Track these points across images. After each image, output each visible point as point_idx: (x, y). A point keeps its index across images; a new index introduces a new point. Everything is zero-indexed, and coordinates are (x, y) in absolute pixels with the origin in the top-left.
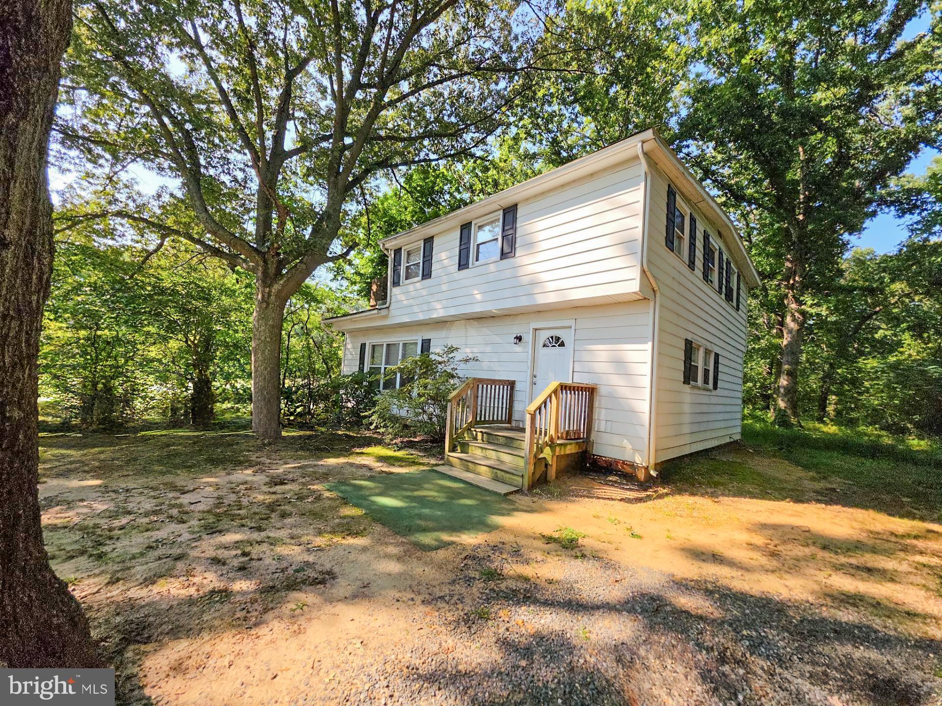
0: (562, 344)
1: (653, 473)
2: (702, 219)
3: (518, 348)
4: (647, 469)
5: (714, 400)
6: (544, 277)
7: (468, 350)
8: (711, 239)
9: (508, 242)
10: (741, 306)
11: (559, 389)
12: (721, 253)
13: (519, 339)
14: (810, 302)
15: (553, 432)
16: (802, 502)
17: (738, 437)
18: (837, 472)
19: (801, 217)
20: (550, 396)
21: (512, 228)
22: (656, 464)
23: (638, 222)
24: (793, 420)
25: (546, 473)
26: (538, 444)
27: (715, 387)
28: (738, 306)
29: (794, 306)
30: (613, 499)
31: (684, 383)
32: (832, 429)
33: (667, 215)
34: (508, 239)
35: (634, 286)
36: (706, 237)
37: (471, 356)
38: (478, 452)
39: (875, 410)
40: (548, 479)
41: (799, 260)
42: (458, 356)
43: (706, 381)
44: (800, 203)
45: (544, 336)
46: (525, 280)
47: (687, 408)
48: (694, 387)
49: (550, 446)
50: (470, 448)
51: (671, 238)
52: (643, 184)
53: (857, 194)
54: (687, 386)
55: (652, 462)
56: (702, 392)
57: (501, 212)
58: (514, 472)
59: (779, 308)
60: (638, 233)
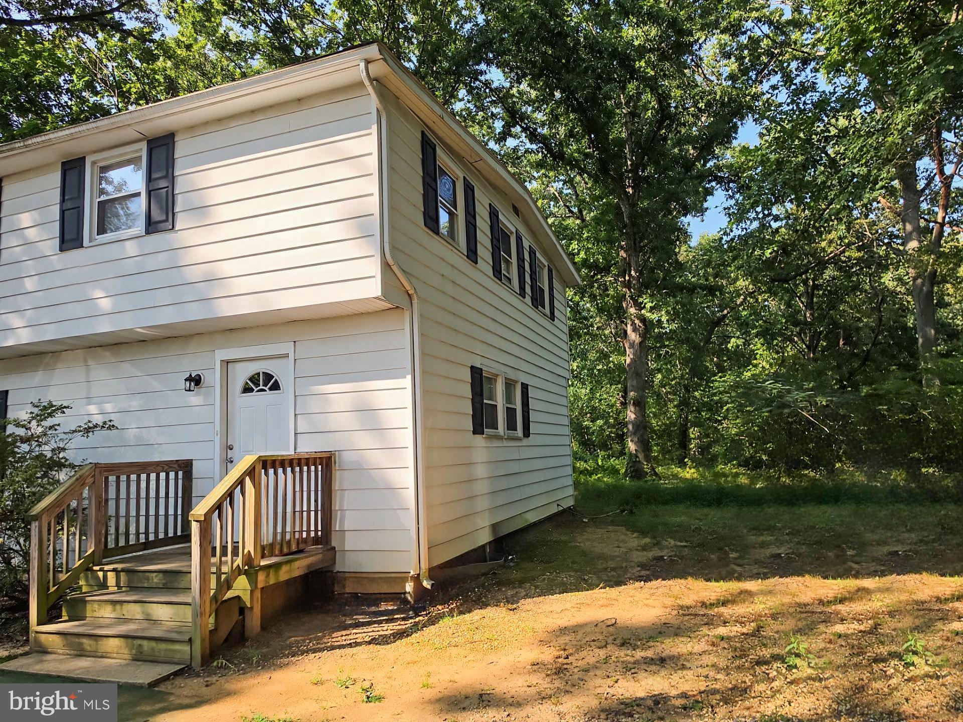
0: (276, 387)
1: (427, 584)
2: (485, 187)
3: (195, 398)
4: (417, 579)
5: (526, 453)
6: (227, 269)
7: (93, 409)
8: (501, 217)
9: (159, 202)
10: (556, 313)
11: (259, 467)
12: (519, 239)
13: (196, 381)
14: (649, 305)
15: (250, 547)
16: (618, 583)
17: (570, 503)
18: (672, 532)
19: (630, 190)
20: (240, 482)
21: (166, 177)
22: (431, 570)
23: (372, 185)
24: (646, 467)
25: (242, 624)
26: (219, 574)
27: (527, 433)
28: (552, 313)
29: (632, 310)
30: (357, 644)
31: (474, 433)
32: (689, 473)
33: (423, 178)
34: (158, 197)
35: (372, 289)
36: (494, 214)
37: (98, 419)
38: (107, 612)
39: (733, 441)
40: (247, 634)
41: (634, 249)
42: (65, 421)
43: (511, 425)
44: (627, 171)
45: (242, 374)
46: (193, 274)
47: (481, 471)
48: (491, 437)
49: (246, 573)
50: (89, 607)
51: (432, 213)
52: (375, 128)
53: (688, 165)
54: (478, 437)
55: (425, 566)
56: (506, 443)
57: (144, 146)
58: (174, 636)
59: (617, 313)
60: (373, 204)
